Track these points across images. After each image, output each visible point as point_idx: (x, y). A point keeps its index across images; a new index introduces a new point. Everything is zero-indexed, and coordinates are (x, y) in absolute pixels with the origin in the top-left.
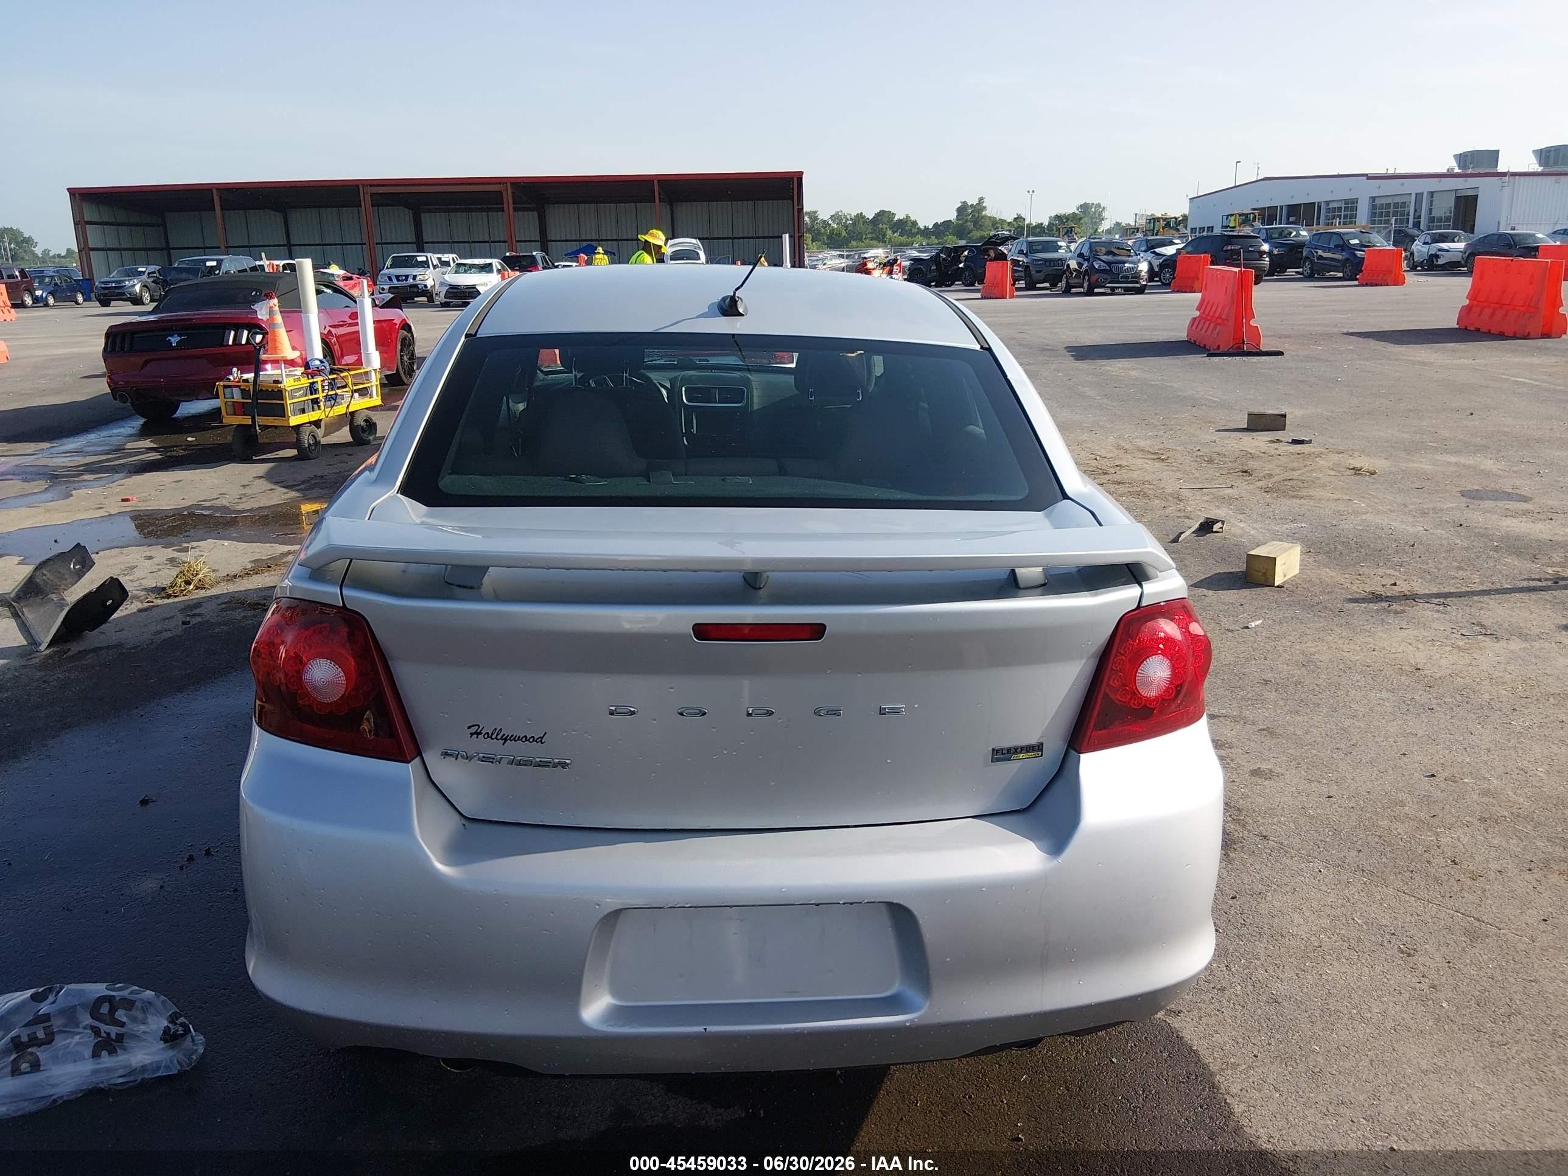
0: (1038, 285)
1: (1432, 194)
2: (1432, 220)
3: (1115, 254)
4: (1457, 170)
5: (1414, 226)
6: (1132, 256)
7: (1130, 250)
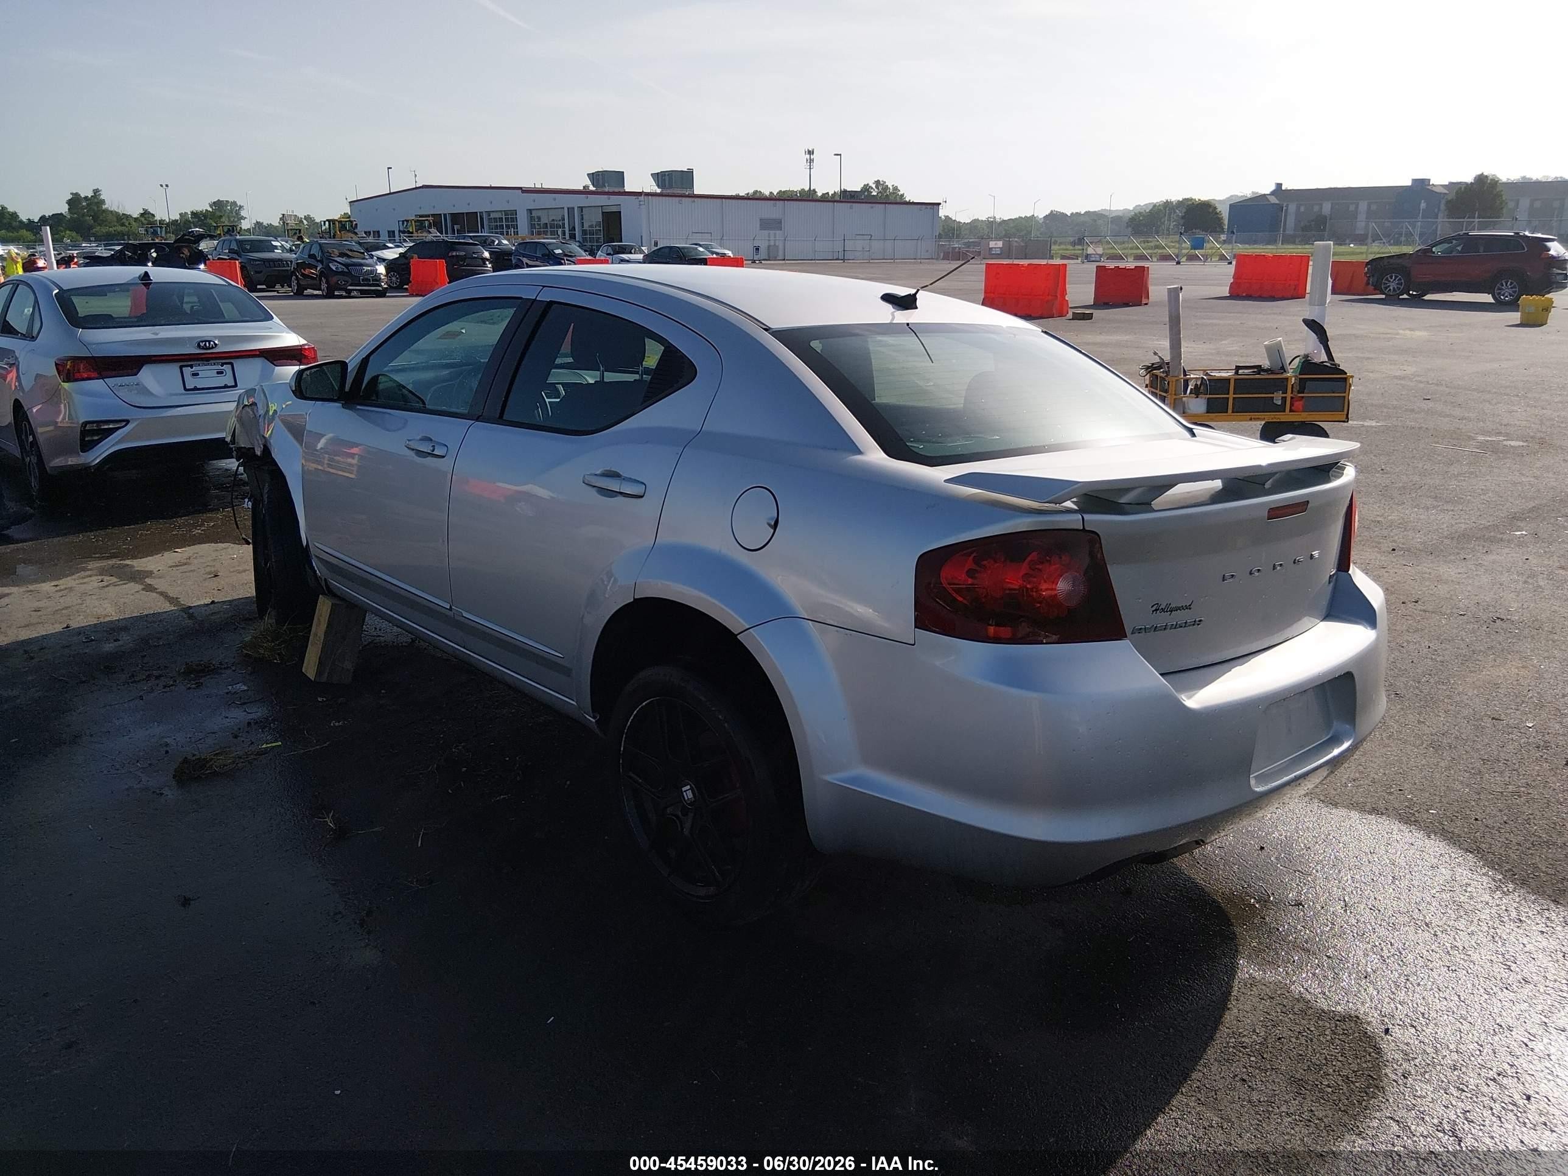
0: (259, 287)
1: (581, 208)
2: (584, 232)
3: (349, 256)
4: (592, 188)
5: (570, 237)
6: (367, 259)
7: (363, 253)
